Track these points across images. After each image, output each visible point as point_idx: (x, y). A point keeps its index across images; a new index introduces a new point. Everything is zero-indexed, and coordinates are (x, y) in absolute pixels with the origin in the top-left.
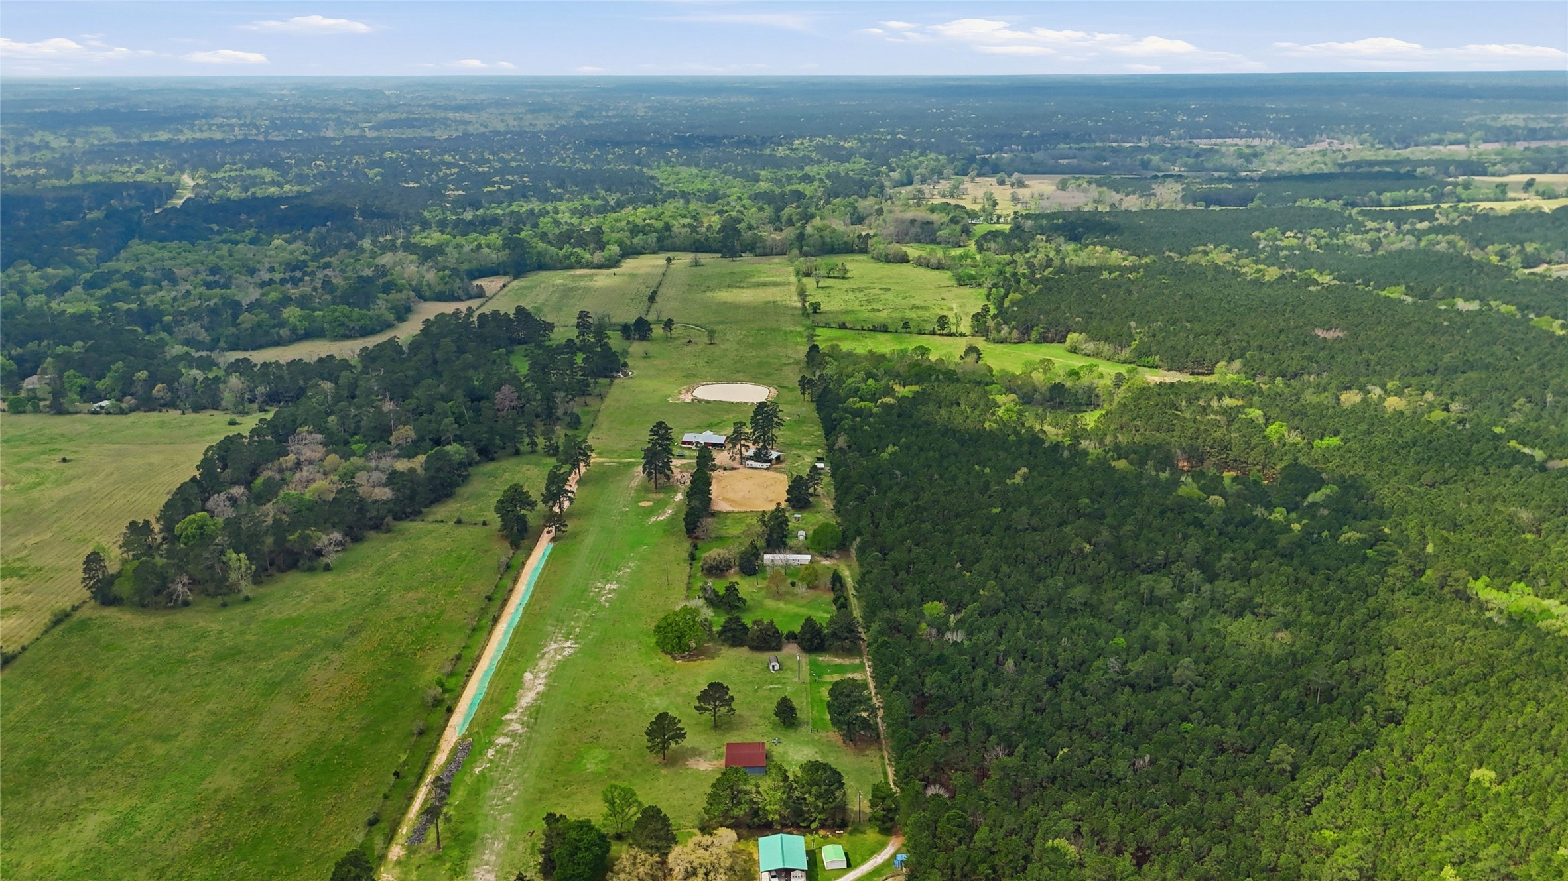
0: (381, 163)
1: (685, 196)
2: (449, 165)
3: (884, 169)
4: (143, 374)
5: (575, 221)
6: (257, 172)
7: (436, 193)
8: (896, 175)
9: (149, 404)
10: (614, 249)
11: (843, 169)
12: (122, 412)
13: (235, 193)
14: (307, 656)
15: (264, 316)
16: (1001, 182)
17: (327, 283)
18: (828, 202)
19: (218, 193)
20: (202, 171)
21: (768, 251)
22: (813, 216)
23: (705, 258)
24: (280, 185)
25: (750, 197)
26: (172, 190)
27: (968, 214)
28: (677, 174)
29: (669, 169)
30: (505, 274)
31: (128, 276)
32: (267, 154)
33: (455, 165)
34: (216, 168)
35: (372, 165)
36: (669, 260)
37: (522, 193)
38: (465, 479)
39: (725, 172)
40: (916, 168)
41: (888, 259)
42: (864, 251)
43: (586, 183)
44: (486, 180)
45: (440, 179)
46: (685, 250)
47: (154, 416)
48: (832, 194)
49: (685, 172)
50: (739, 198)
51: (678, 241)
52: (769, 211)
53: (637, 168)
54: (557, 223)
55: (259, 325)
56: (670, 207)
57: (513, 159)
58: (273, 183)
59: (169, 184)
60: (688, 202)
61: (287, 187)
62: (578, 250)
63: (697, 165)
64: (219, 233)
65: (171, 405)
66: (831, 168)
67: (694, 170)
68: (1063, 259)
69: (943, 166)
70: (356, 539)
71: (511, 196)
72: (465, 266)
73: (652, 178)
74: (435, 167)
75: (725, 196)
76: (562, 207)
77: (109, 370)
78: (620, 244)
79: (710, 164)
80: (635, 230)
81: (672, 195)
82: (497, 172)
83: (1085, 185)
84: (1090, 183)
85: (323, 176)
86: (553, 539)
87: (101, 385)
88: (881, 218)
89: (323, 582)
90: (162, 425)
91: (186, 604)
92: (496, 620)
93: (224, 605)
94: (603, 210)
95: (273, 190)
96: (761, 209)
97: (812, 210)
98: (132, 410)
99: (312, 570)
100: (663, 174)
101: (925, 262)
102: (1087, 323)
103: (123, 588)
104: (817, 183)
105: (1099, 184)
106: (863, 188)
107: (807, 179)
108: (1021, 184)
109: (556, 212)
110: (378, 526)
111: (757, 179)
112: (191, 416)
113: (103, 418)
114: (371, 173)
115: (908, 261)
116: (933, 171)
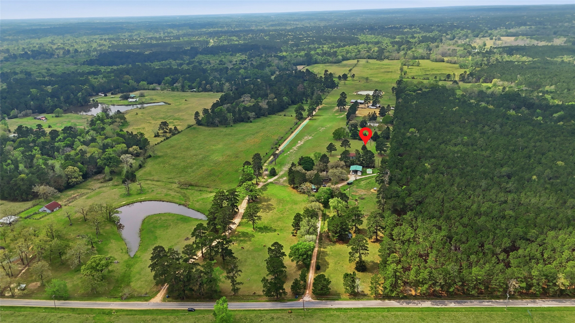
0: (269, 35)
1: (368, 43)
2: (290, 35)
3: (444, 34)
4: (204, 82)
5: (329, 50)
6: (232, 38)
7: (286, 42)
8: (448, 37)
9: (205, 90)
10: (340, 57)
11: (428, 35)
12: (199, 92)
13: (225, 43)
14: (246, 135)
15: (235, 71)
16: (491, 39)
17: (252, 64)
18: (419, 44)
19: (221, 43)
20: (216, 38)
21: (393, 58)
22: (412, 48)
23: (370, 61)
24: (238, 41)
25: (390, 43)
26: (208, 43)
27: (472, 47)
28: (366, 37)
29: (364, 36)
30: (304, 65)
31: (198, 62)
32: (233, 33)
33: (292, 35)
34: (220, 37)
35: (266, 36)
36: (358, 61)
37: (313, 42)
38: (287, 108)
39: (384, 36)
40: (457, 34)
41: (436, 61)
42: (428, 59)
43: (334, 39)
44: (301, 39)
45: (287, 39)
46: (364, 59)
47: (207, 93)
48: (420, 42)
49: (369, 37)
50: (387, 43)
51: (362, 56)
52: (396, 47)
53: (353, 36)
54: (322, 50)
55: (233, 74)
56: (361, 46)
57: (311, 34)
58: (236, 41)
59: (207, 41)
60: (368, 44)
61: (240, 42)
62: (329, 58)
63: (374, 34)
64: (222, 53)
65: (211, 91)
66: (424, 34)
67: (373, 36)
68: (503, 59)
69: (469, 34)
70: (258, 117)
71: (309, 43)
72: (293, 62)
73: (357, 38)
74: (286, 36)
75: (382, 42)
76: (325, 46)
77: (196, 80)
78: (342, 56)
79: (379, 34)
80: (348, 52)
81: (363, 43)
82: (305, 37)
83: (525, 39)
84: (527, 38)
85: (251, 39)
86: (310, 120)
87: (194, 85)
88: (438, 49)
89: (250, 124)
90: (209, 95)
91: (217, 126)
92: (292, 132)
93: (226, 127)
94: (339, 46)
95: (237, 43)
96: (393, 46)
97: (413, 46)
98: (201, 91)
99: (247, 122)
100: (362, 37)
101: (450, 61)
102: (502, 76)
103: (203, 122)
104: (417, 39)
105: (531, 38)
106: (433, 40)
107: (414, 38)
108: (499, 39)
109: (323, 47)
110: (264, 115)
111: (395, 38)
112: (216, 93)
113: (194, 93)
114: (265, 38)
115: (444, 62)
116: (464, 35)
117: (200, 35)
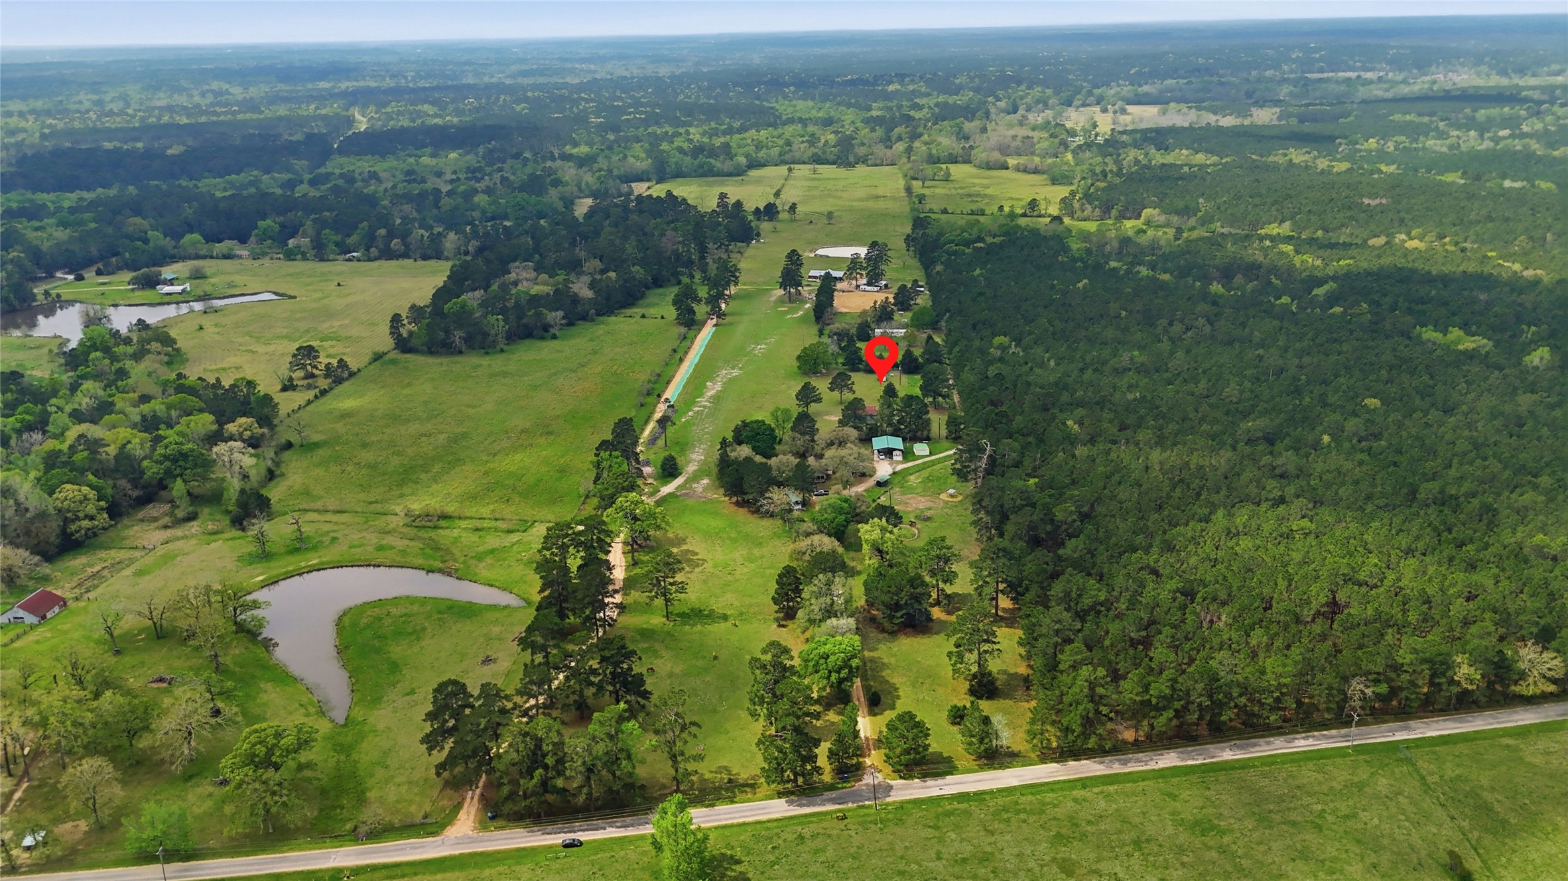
0: (526, 100)
1: (804, 122)
2: (588, 101)
3: (990, 99)
4: (383, 232)
5: (706, 140)
6: (419, 107)
7: (582, 119)
8: (1002, 104)
9: (388, 254)
10: (742, 160)
11: (951, 100)
12: (369, 260)
13: (405, 122)
14: (555, 374)
15: (460, 200)
16: (1105, 111)
17: (504, 179)
18: (935, 124)
19: (392, 123)
20: (372, 108)
21: (878, 162)
22: (921, 135)
23: (823, 169)
24: (440, 116)
25: (862, 121)
26: (350, 121)
27: (1067, 131)
28: (794, 106)
29: (786, 102)
30: (649, 180)
31: (341, 176)
32: (419, 95)
33: (592, 100)
34: (385, 105)
35: (518, 102)
36: (790, 170)
37: (655, 120)
38: (643, 296)
39: (839, 104)
40: (1022, 98)
41: (989, 166)
42: (967, 161)
43: (712, 113)
44: (622, 110)
45: (581, 111)
46: (804, 163)
47: (394, 263)
48: (937, 119)
49: (801, 105)
50: (853, 122)
51: (797, 155)
52: (880, 132)
53: (757, 102)
54: (690, 141)
55: (456, 208)
56: (789, 130)
57: (642, 97)
58: (436, 116)
59: (348, 117)
60: (805, 126)
61: (448, 118)
62: (712, 161)
63: (813, 99)
64: (403, 150)
65: (405, 255)
66: (940, 99)
67: (810, 103)
68: (1150, 161)
69: (1049, 98)
70: (571, 324)
71: (646, 123)
72: (615, 172)
73: (772, 108)
74: (576, 102)
75: (839, 120)
76: (692, 130)
77: (356, 228)
78: (747, 156)
79: (825, 99)
80: (759, 146)
81: (791, 121)
82: (630, 106)
83: (1186, 110)
84: (1190, 108)
85: (477, 110)
86: (715, 325)
87: (353, 240)
88: (985, 135)
89: (554, 344)
90: (402, 267)
91: (460, 352)
92: (681, 360)
93: (487, 353)
94: (730, 131)
95: (437, 120)
96: (873, 130)
97: (921, 130)
98: (376, 259)
99: (542, 338)
100: (783, 107)
101: (1022, 168)
102: (1161, 201)
103: (414, 342)
104: (926, 110)
105: (1199, 109)
106: (969, 112)
107: (919, 107)
108: (1124, 112)
109: (688, 133)
110: (584, 318)
111: (869, 109)
112: (421, 263)
113: (355, 264)
114: (518, 108)
115: (1007, 168)
116: (1038, 102)
117: (321, 98)
